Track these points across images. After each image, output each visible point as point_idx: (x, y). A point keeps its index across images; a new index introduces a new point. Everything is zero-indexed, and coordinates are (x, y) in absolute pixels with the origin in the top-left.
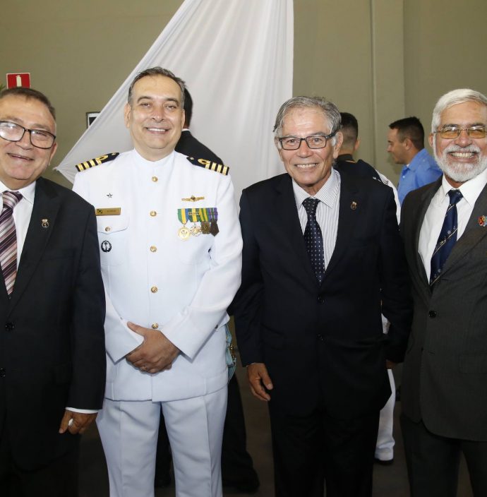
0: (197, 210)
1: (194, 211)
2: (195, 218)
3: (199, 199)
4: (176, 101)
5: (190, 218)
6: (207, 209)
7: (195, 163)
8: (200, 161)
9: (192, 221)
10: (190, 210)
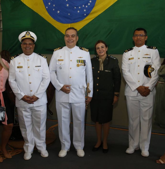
0: (81, 60)
1: (80, 60)
2: (81, 62)
3: (82, 58)
4: (74, 35)
5: (79, 62)
6: (83, 60)
7: (81, 49)
8: (82, 48)
9: (80, 63)
10: (79, 60)
